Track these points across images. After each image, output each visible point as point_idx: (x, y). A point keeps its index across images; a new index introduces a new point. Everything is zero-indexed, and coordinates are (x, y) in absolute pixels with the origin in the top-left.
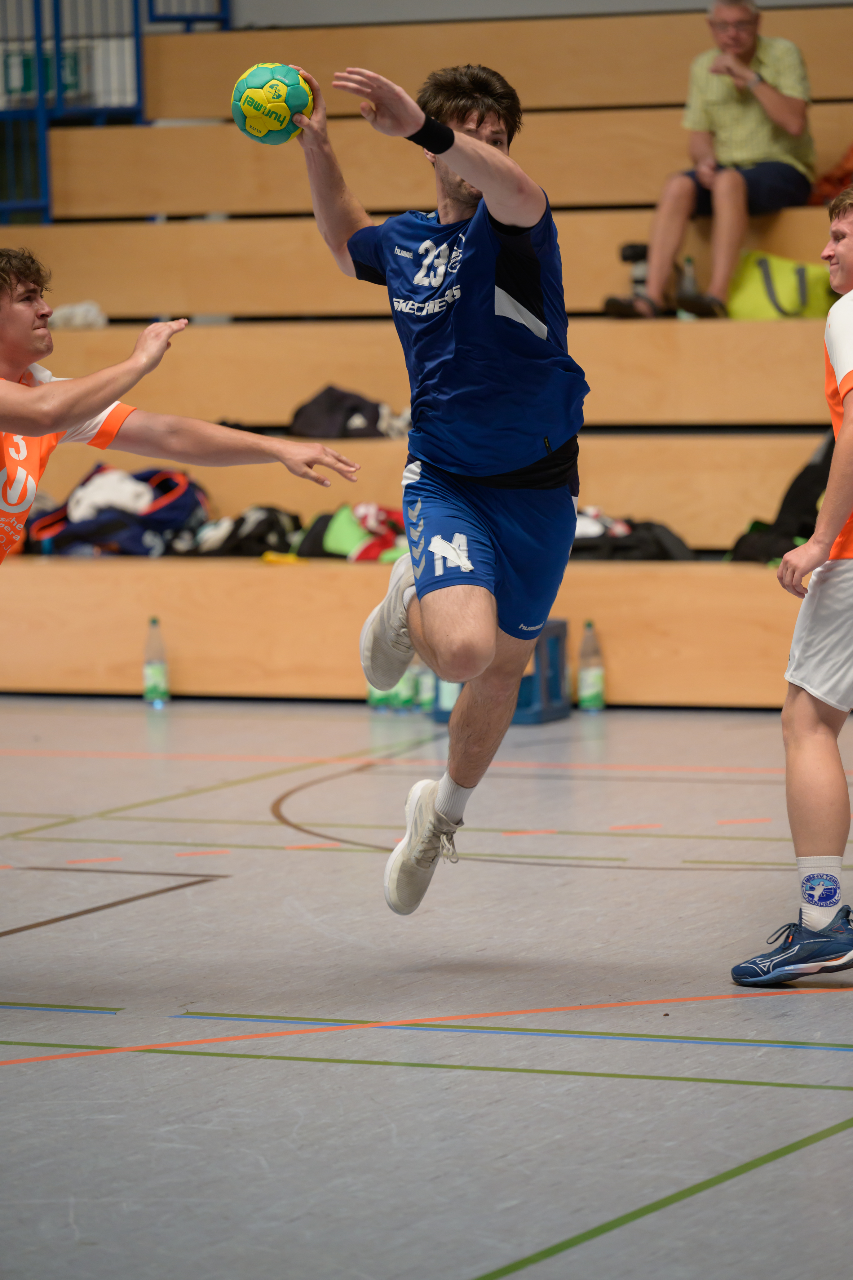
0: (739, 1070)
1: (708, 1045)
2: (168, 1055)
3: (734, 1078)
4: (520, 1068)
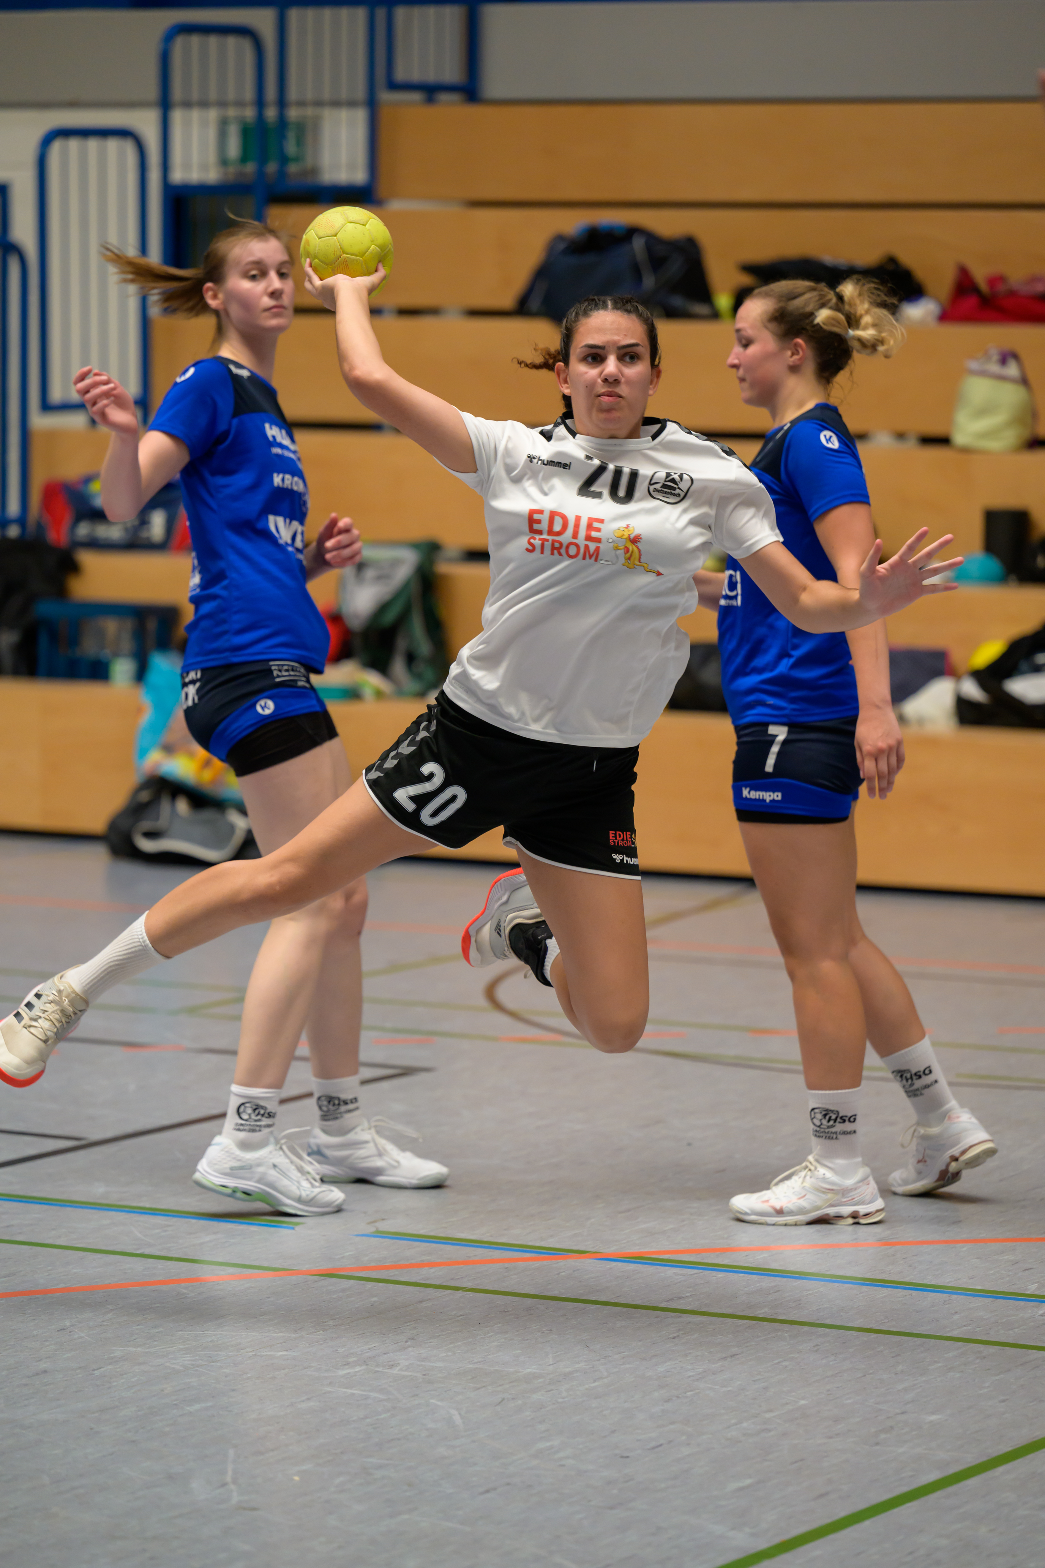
0: (1016, 1330)
1: (981, 1299)
2: (352, 1282)
3: (1010, 1340)
4: (761, 1316)
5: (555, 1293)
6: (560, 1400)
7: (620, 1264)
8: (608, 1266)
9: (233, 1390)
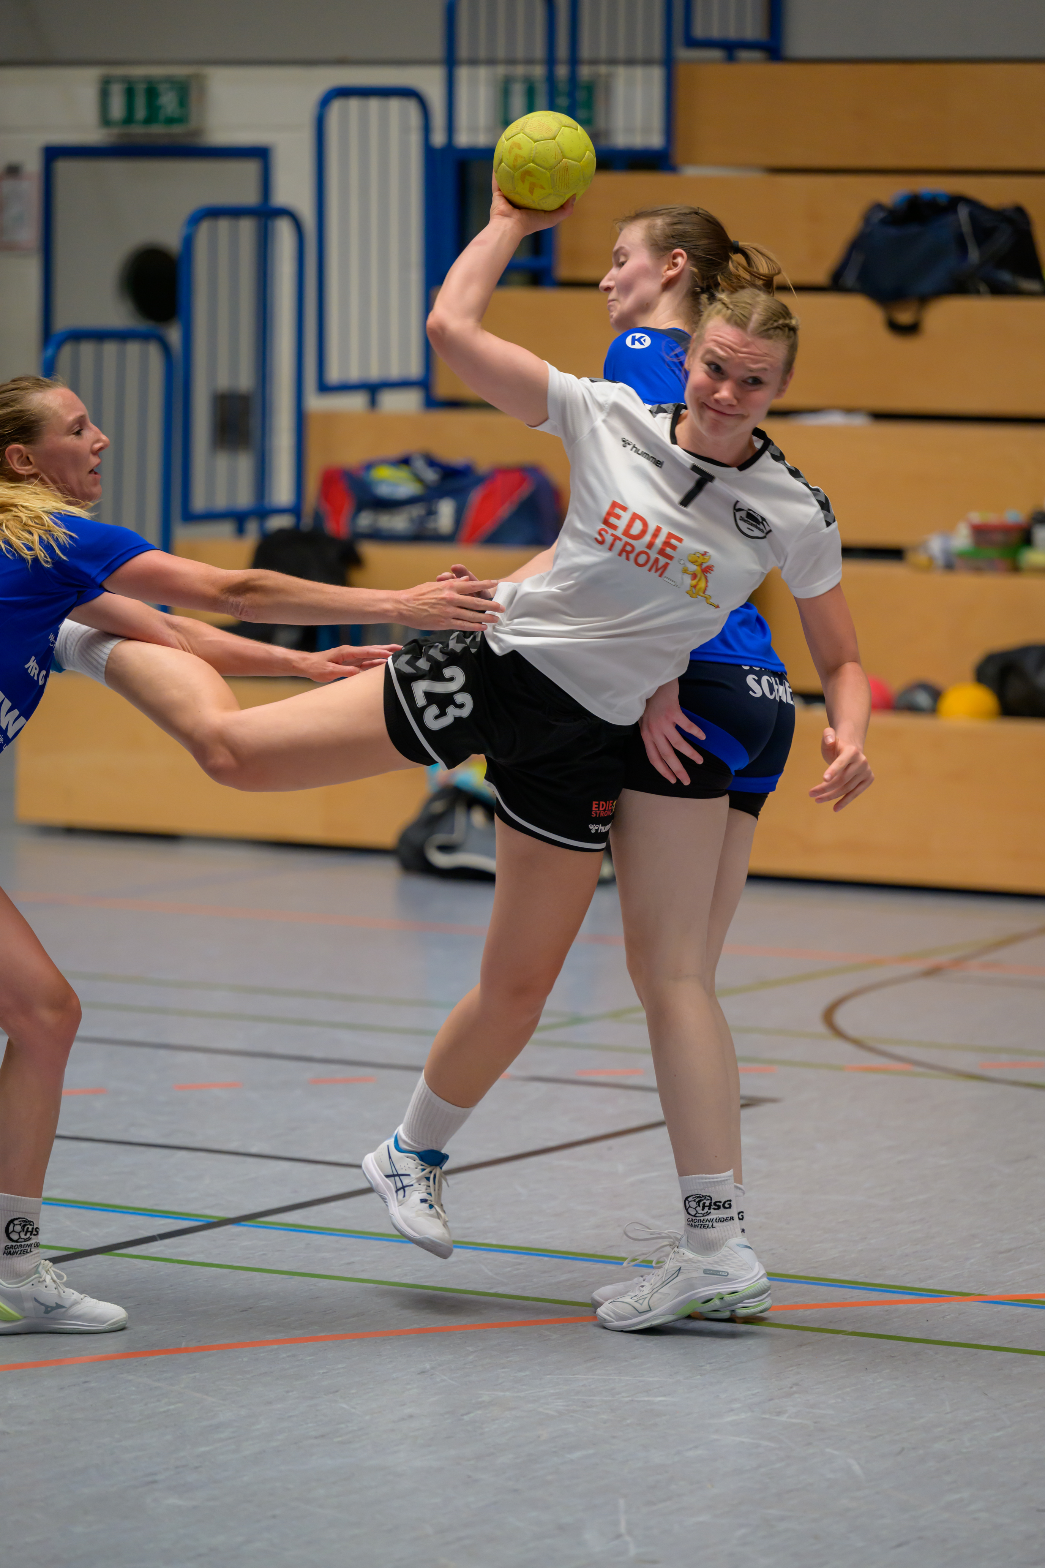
5: (943, 1337)
6: (964, 1450)
7: (1008, 1307)
8: (996, 1310)
9: (614, 1437)
